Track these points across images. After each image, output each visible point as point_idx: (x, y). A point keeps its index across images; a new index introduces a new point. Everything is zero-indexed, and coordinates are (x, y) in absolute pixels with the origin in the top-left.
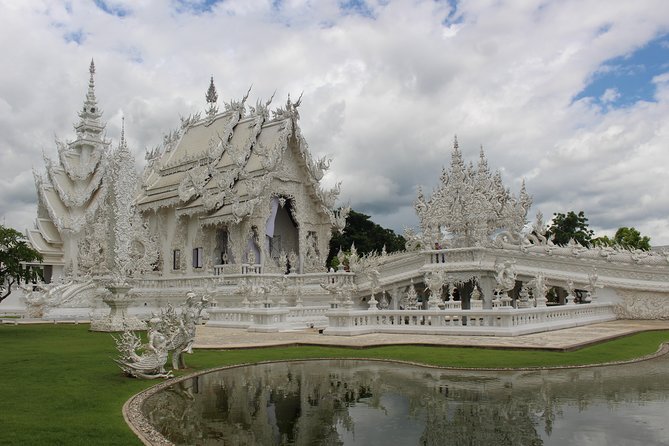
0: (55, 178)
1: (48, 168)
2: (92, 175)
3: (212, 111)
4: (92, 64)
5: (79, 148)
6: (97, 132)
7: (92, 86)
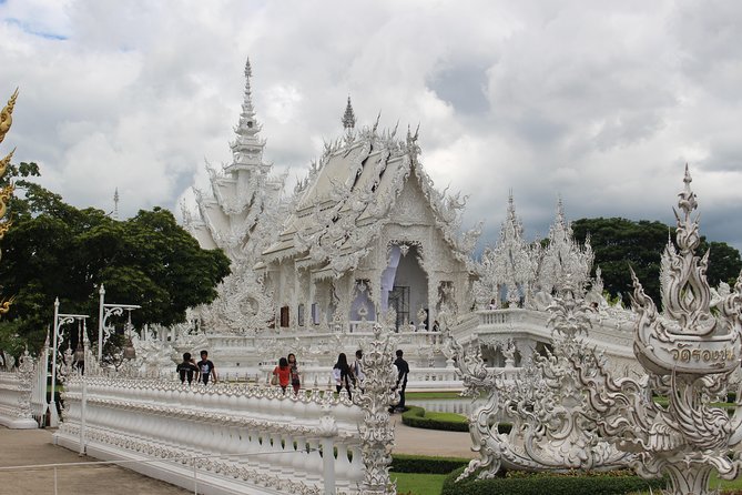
0: (206, 214)
1: (199, 202)
2: (248, 207)
3: (350, 139)
4: (248, 64)
5: (236, 173)
6: (256, 151)
7: (248, 94)
